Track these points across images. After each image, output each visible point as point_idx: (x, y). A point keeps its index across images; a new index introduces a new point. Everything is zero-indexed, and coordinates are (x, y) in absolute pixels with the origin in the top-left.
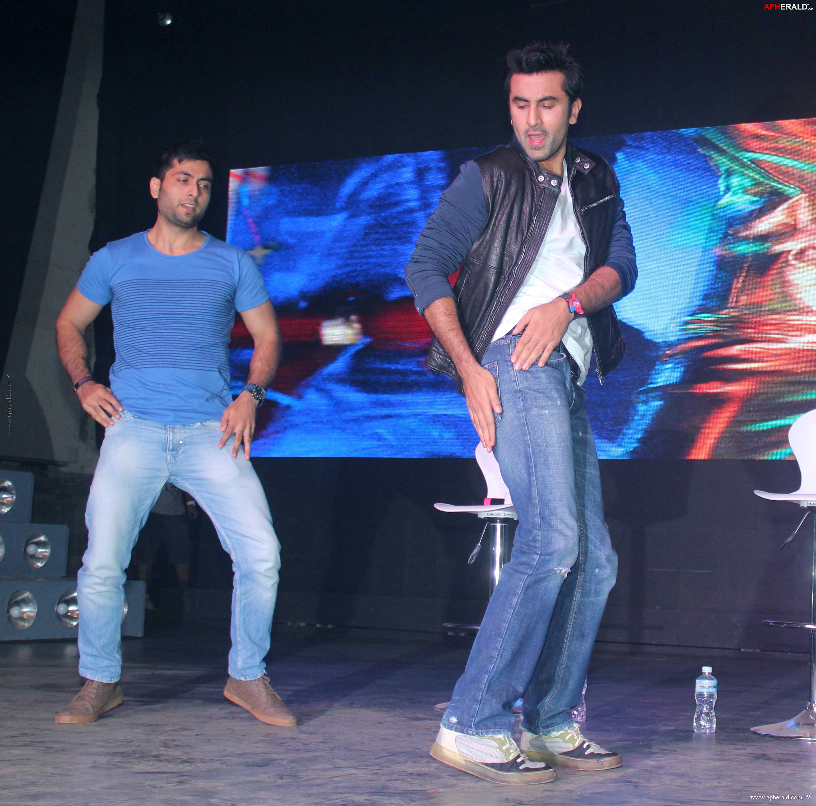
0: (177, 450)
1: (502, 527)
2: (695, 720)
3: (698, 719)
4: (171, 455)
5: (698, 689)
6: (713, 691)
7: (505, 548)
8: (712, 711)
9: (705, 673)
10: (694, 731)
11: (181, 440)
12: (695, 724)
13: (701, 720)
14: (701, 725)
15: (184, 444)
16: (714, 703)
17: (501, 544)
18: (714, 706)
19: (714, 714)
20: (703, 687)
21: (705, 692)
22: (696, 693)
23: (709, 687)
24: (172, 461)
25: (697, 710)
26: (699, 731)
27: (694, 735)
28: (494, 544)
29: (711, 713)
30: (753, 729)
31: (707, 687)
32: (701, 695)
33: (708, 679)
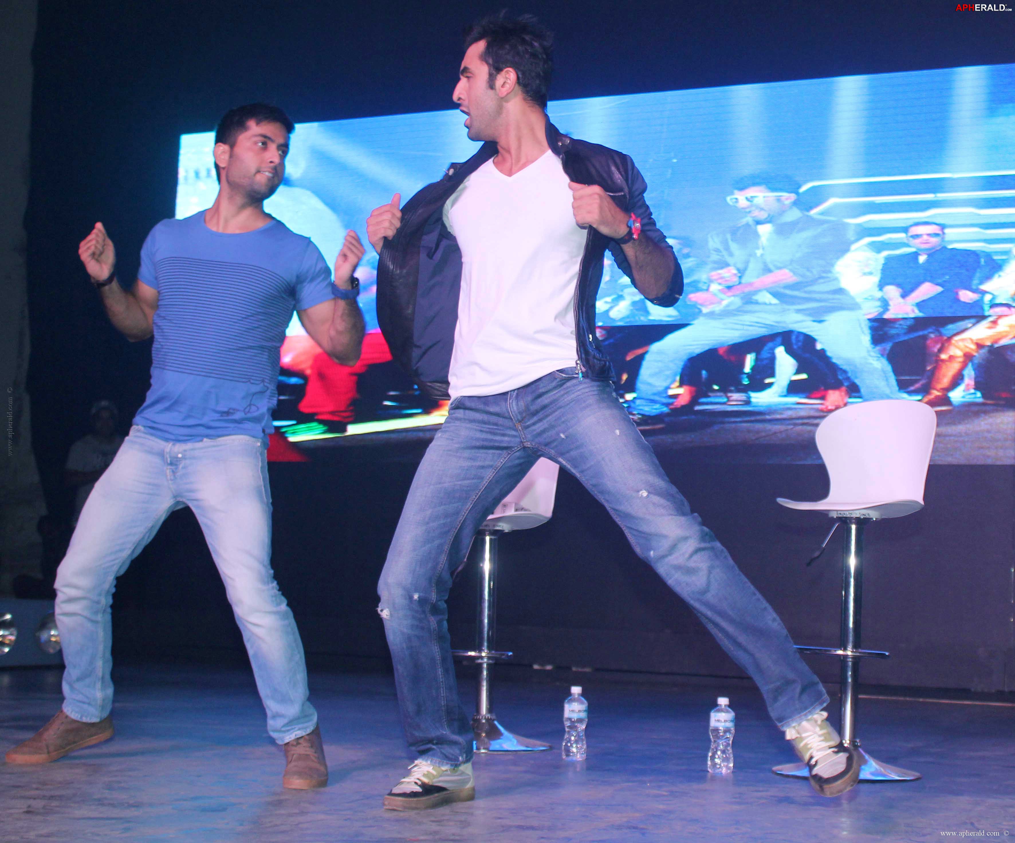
0: (176, 465)
1: (491, 540)
2: (709, 759)
3: (713, 758)
4: (171, 470)
5: (713, 723)
6: (730, 725)
7: (494, 563)
8: (729, 748)
9: (721, 705)
10: (709, 772)
11: (179, 453)
12: (709, 763)
13: (716, 758)
14: (716, 764)
15: (184, 458)
16: (732, 739)
17: (491, 559)
18: (731, 742)
19: (731, 751)
20: (718, 721)
21: (721, 726)
22: (711, 728)
23: (725, 721)
24: (172, 477)
25: (712, 747)
26: (714, 771)
27: (709, 775)
28: (482, 559)
29: (728, 750)
30: (775, 768)
31: (723, 721)
32: (716, 730)
33: (724, 712)
